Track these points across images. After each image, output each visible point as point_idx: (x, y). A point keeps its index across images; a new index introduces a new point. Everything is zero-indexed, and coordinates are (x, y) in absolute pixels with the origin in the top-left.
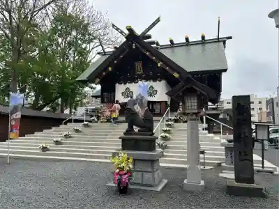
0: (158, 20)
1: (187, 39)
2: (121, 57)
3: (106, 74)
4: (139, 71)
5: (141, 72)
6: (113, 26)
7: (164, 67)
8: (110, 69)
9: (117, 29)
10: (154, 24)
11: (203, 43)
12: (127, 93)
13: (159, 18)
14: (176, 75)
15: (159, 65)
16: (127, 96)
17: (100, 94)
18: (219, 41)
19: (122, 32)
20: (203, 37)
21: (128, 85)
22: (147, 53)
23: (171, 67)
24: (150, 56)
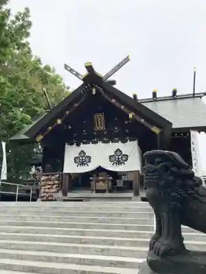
0: (127, 60)
1: (154, 94)
2: (76, 105)
3: (52, 130)
4: (100, 126)
5: (103, 128)
6: (66, 67)
7: (138, 118)
8: (59, 122)
9: (71, 71)
10: (121, 64)
11: (175, 99)
12: (82, 159)
13: (128, 57)
14: (156, 130)
15: (131, 116)
16: (83, 163)
17: (41, 161)
18: (194, 97)
19: (77, 75)
20: (175, 92)
21: (83, 147)
22: (113, 101)
23: (147, 119)
24: (117, 105)
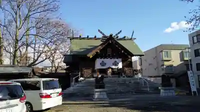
0: (121, 31)
4: (109, 53)
6: (99, 31)
7: (125, 53)
9: (101, 32)
10: (119, 33)
15: (122, 52)
18: (131, 40)
19: (103, 34)
20: (125, 37)
21: (103, 60)
24: (118, 48)
